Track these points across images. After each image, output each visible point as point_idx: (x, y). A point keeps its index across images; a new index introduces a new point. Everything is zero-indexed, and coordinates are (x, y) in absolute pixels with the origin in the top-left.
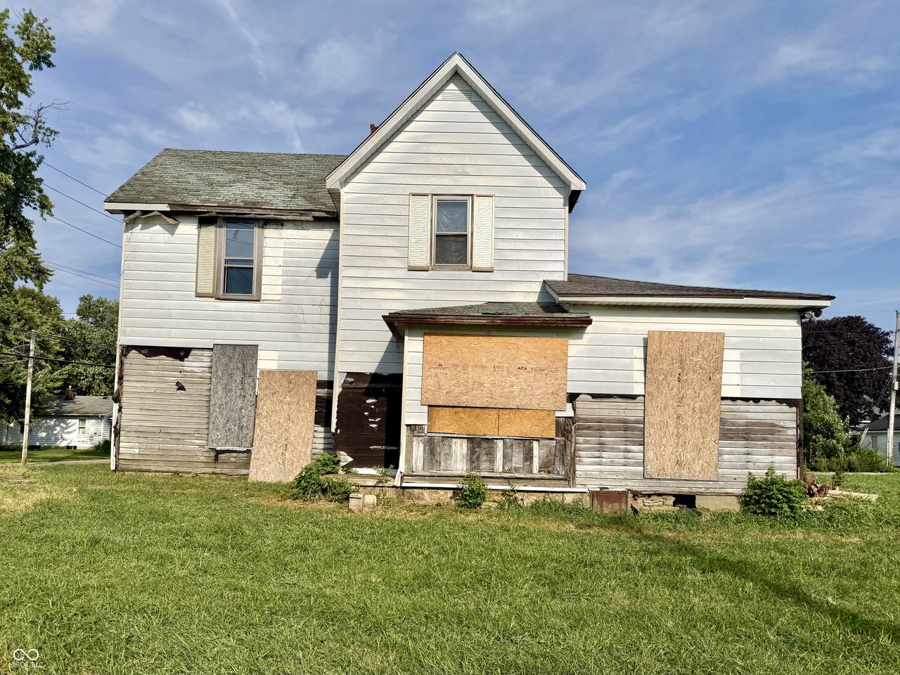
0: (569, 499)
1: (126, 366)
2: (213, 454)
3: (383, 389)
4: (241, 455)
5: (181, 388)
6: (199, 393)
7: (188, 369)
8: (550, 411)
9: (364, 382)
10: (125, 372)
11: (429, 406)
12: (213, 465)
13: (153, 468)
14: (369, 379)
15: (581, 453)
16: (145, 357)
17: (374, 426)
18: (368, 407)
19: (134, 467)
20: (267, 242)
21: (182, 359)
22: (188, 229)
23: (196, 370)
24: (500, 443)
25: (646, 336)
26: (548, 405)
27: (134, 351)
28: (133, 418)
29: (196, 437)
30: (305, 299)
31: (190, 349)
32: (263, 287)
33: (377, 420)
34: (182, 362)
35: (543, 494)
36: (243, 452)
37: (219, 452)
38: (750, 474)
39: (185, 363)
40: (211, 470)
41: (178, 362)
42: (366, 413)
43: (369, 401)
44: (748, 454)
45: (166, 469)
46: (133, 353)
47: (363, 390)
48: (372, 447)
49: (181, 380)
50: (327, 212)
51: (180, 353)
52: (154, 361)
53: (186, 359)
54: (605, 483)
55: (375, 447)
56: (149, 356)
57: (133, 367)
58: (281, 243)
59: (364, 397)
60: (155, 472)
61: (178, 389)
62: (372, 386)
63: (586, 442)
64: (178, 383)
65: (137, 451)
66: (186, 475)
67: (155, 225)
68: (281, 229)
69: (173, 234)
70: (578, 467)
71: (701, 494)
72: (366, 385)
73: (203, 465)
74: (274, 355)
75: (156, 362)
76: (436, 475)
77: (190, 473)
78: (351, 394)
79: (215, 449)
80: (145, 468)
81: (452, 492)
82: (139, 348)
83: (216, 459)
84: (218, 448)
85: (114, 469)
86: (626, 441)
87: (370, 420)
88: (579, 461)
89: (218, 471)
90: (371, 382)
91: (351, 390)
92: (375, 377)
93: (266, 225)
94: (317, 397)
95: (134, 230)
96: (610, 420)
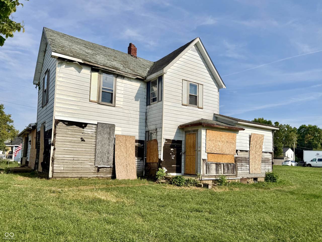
0: (236, 181)
1: (57, 129)
2: (97, 169)
3: (175, 145)
4: (108, 169)
5: (83, 140)
6: (91, 143)
7: (86, 132)
8: (233, 155)
9: (170, 142)
10: (57, 132)
11: (208, 153)
12: (97, 173)
13: (70, 176)
14: (171, 142)
15: (238, 167)
16: (66, 126)
17: (173, 158)
18: (171, 152)
19: (61, 176)
20: (118, 84)
21: (83, 128)
22: (86, 72)
23: (89, 133)
24: (222, 165)
25: (251, 135)
26: (232, 153)
27: (61, 122)
28: (60, 153)
29: (89, 161)
30: (131, 108)
31: (87, 124)
32: (116, 101)
33: (174, 156)
34: (83, 129)
35: (231, 180)
36: (109, 168)
37: (99, 168)
38: (266, 171)
39: (85, 130)
40: (96, 176)
41: (81, 129)
42: (171, 154)
43: (172, 149)
44: (265, 166)
45: (76, 176)
46: (60, 124)
47: (170, 146)
48: (172, 166)
49: (83, 137)
50: (142, 77)
51: (82, 125)
52: (70, 128)
53: (85, 128)
54: (243, 176)
55: (174, 166)
56: (68, 126)
57: (60, 130)
58: (123, 85)
59: (170, 148)
60: (71, 177)
61: (82, 141)
62: (173, 144)
63: (239, 164)
64: (81, 138)
65: (62, 168)
66: (85, 178)
67: (72, 67)
68: (123, 79)
69: (79, 73)
70: (238, 171)
71: (259, 177)
72: (170, 144)
73: (92, 174)
74: (120, 129)
75: (72, 128)
76: (209, 175)
77: (87, 177)
78: (166, 147)
79: (98, 167)
80: (66, 176)
81: (212, 181)
82: (63, 121)
83: (98, 171)
84: (99, 166)
85: (51, 177)
86: (246, 164)
87: (172, 156)
88: (238, 170)
89: (99, 176)
90: (172, 143)
91: (167, 145)
92: (173, 141)
93: (117, 77)
94: (136, 146)
95: (62, 67)
96: (243, 158)
